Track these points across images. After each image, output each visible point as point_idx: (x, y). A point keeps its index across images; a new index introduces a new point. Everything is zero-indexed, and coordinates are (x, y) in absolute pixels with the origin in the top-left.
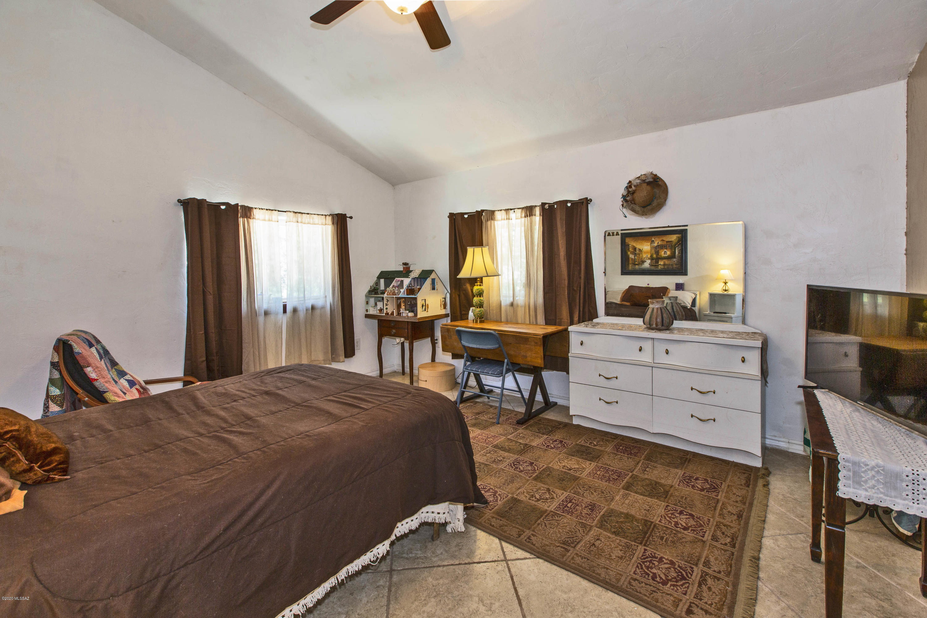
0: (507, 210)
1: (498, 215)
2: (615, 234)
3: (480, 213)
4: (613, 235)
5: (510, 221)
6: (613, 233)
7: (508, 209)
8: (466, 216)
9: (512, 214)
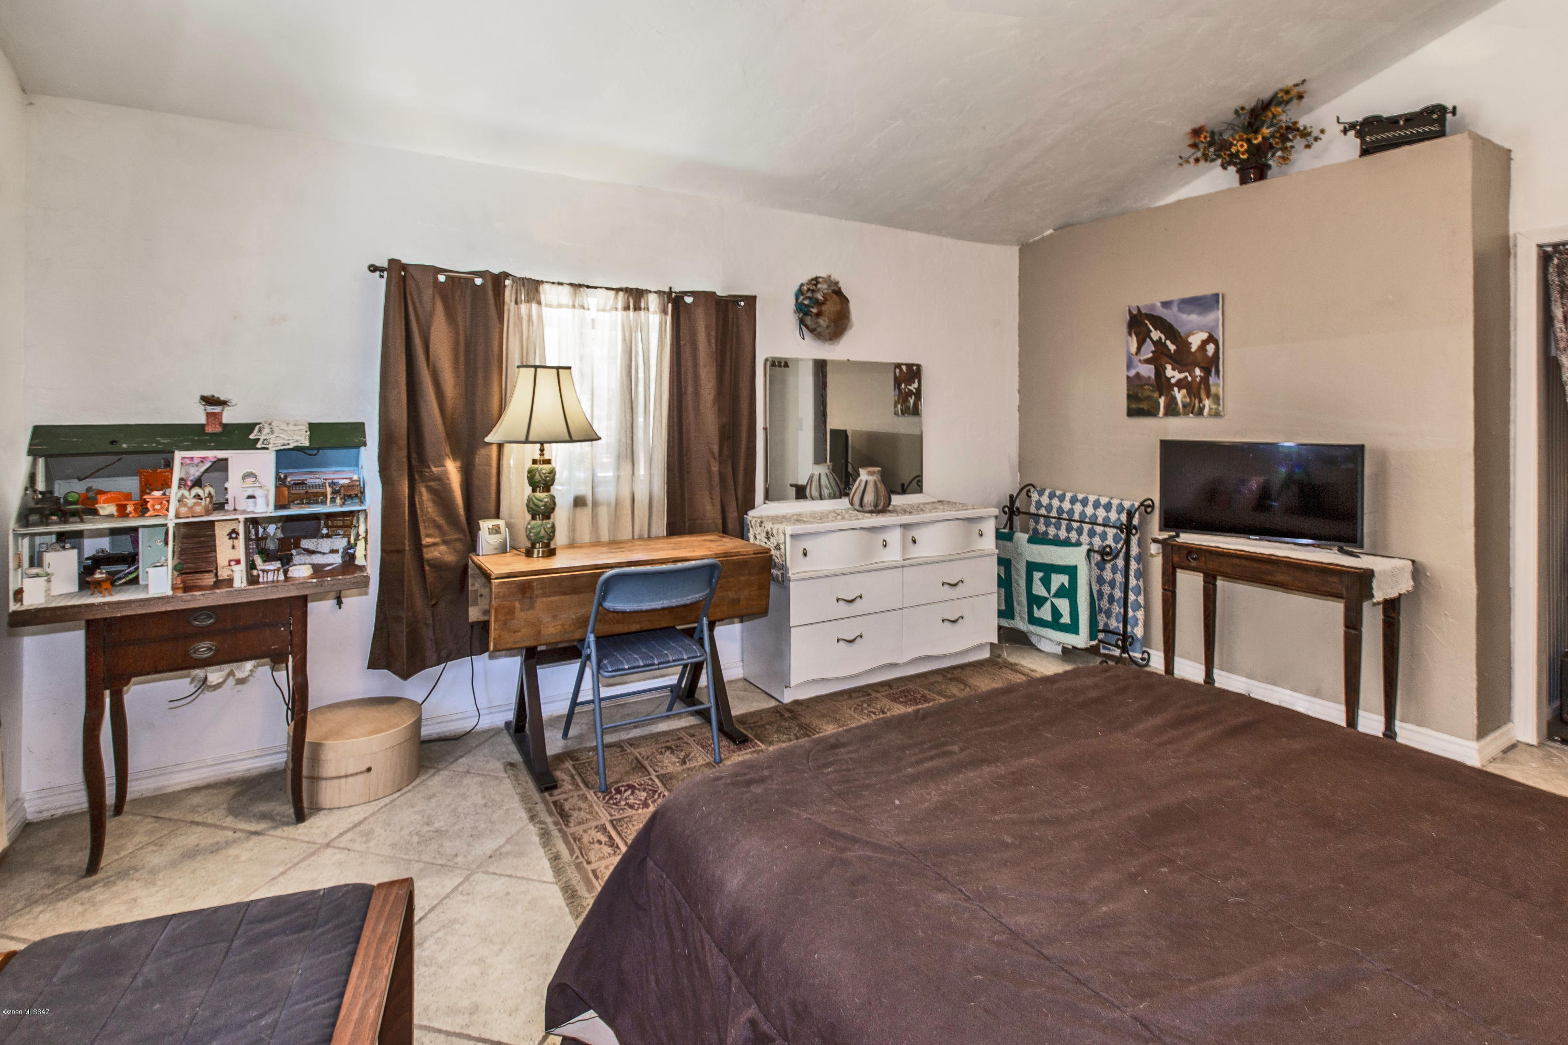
0: (576, 286)
1: (548, 293)
2: (782, 364)
3: (497, 281)
4: (780, 366)
5: (586, 312)
6: (780, 363)
7: (580, 286)
8: (442, 278)
9: (593, 299)
